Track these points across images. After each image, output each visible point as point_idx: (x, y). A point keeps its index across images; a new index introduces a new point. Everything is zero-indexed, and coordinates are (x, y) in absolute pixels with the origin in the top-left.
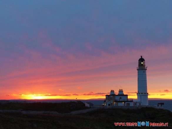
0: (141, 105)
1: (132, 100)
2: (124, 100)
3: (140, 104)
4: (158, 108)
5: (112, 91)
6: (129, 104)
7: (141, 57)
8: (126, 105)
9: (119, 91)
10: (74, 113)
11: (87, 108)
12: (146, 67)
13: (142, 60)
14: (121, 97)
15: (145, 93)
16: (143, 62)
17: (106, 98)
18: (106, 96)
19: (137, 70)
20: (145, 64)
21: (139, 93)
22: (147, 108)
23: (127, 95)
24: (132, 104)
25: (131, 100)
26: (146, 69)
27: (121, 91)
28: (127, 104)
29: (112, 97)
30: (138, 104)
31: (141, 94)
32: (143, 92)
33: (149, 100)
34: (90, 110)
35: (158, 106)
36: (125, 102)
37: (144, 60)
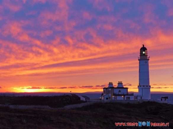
0: (143, 99)
1: (133, 93)
2: (124, 93)
3: (141, 98)
4: (162, 102)
5: (111, 84)
6: (129, 97)
7: (143, 45)
8: (126, 99)
9: (118, 84)
10: (68, 107)
11: (83, 102)
12: (148, 56)
13: (144, 49)
14: (121, 90)
15: (147, 86)
16: (145, 51)
17: (104, 91)
18: (104, 88)
19: (139, 60)
20: (147, 54)
21: (141, 86)
22: (149, 103)
23: (127, 88)
24: (132, 98)
25: (131, 93)
26: (149, 60)
27: (120, 83)
28: (127, 97)
29: (110, 89)
30: (139, 98)
31: (142, 87)
32: (144, 84)
33: (151, 93)
34: (86, 104)
35: (161, 100)
36: (124, 95)
37: (147, 50)
